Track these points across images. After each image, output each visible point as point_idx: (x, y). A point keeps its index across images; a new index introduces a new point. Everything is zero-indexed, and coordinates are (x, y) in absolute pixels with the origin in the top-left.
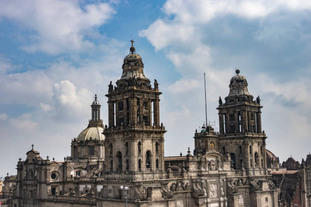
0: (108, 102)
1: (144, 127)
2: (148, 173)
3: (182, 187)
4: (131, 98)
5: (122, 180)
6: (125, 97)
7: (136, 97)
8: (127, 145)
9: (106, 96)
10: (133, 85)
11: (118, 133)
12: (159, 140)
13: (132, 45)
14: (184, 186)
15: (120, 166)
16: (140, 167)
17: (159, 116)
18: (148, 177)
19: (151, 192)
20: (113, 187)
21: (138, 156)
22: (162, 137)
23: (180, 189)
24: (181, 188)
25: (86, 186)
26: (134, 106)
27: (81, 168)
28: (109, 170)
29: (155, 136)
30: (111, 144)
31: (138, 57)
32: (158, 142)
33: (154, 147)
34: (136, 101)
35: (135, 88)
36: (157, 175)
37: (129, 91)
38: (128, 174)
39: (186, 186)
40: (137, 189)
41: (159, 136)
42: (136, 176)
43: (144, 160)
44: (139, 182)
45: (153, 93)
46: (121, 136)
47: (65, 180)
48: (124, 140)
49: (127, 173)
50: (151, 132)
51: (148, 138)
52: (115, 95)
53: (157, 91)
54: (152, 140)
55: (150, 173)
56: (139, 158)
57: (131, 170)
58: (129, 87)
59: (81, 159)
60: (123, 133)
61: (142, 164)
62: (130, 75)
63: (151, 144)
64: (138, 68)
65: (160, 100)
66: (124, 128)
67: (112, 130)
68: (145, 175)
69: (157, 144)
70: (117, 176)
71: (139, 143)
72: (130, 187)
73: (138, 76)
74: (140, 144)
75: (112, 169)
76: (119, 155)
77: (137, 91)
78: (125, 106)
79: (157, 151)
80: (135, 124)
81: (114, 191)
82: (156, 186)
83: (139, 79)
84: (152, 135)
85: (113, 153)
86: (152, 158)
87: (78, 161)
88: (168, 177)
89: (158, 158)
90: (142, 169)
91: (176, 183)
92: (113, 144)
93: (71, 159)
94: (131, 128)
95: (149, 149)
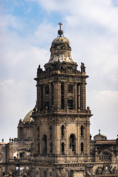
0: (36, 86)
1: (68, 111)
2: (71, 157)
3: (110, 171)
4: (55, 82)
5: (47, 162)
6: (50, 81)
7: (60, 82)
8: (51, 128)
9: (35, 79)
10: (57, 70)
11: (43, 116)
12: (84, 124)
13: (60, 28)
14: (112, 170)
15: (46, 149)
16: (63, 150)
17: (85, 99)
18: (72, 160)
19: (72, 174)
20: (40, 169)
21: (61, 140)
22: (88, 121)
23: (106, 173)
24: (108, 172)
25: (25, 168)
26: (58, 90)
27: (25, 150)
28: (37, 153)
29: (80, 119)
30: (39, 127)
31: (64, 41)
32: (84, 126)
33: (79, 131)
34: (60, 85)
35: (59, 72)
36: (82, 159)
37: (53, 75)
38: (52, 157)
39: (114, 170)
40: (58, 172)
41: (84, 120)
42: (58, 159)
43: (67, 144)
44: (60, 165)
45: (79, 77)
46: (46, 120)
47: (8, 162)
48: (49, 124)
49: (51, 155)
50: (76, 116)
51: (72, 121)
52: (42, 79)
53: (83, 75)
54: (77, 124)
55: (74, 157)
56: (62, 141)
57: (54, 153)
58: (54, 72)
59: (27, 140)
60: (47, 116)
61: (65, 147)
62: (56, 59)
63: (76, 128)
64: (64, 52)
65: (86, 84)
66: (48, 112)
67: (39, 114)
68: (68, 159)
69: (82, 128)
70: (43, 158)
71: (63, 126)
72: (53, 170)
73: (64, 60)
74: (63, 128)
75: (39, 151)
76: (45, 138)
77: (60, 75)
78: (50, 90)
79: (82, 134)
80: (58, 108)
81: (40, 172)
82: (79, 169)
83: (64, 63)
84: (76, 119)
85: (40, 136)
86: (76, 141)
87: (24, 143)
88: (94, 160)
89: (83, 141)
90: (65, 152)
91: (102, 166)
92: (40, 127)
93: (18, 140)
94: (54, 112)
95: (73, 133)
